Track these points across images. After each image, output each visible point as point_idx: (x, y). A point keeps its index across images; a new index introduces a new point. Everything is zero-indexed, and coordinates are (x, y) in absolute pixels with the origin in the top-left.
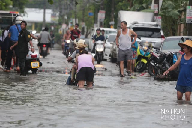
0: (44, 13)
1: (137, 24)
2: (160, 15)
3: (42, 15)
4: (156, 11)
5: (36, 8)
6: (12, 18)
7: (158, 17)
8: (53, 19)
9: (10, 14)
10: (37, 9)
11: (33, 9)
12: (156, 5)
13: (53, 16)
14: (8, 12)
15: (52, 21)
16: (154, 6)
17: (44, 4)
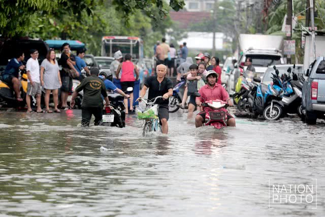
0: (214, 38)
1: (252, 51)
2: (294, 38)
3: (211, 40)
4: (289, 34)
5: (203, 31)
6: (130, 45)
7: (291, 41)
8: (226, 45)
9: (128, 41)
10: (205, 33)
11: (200, 33)
12: (289, 26)
13: (225, 41)
14: (126, 38)
15: (223, 47)
16: (286, 27)
17: (214, 26)
